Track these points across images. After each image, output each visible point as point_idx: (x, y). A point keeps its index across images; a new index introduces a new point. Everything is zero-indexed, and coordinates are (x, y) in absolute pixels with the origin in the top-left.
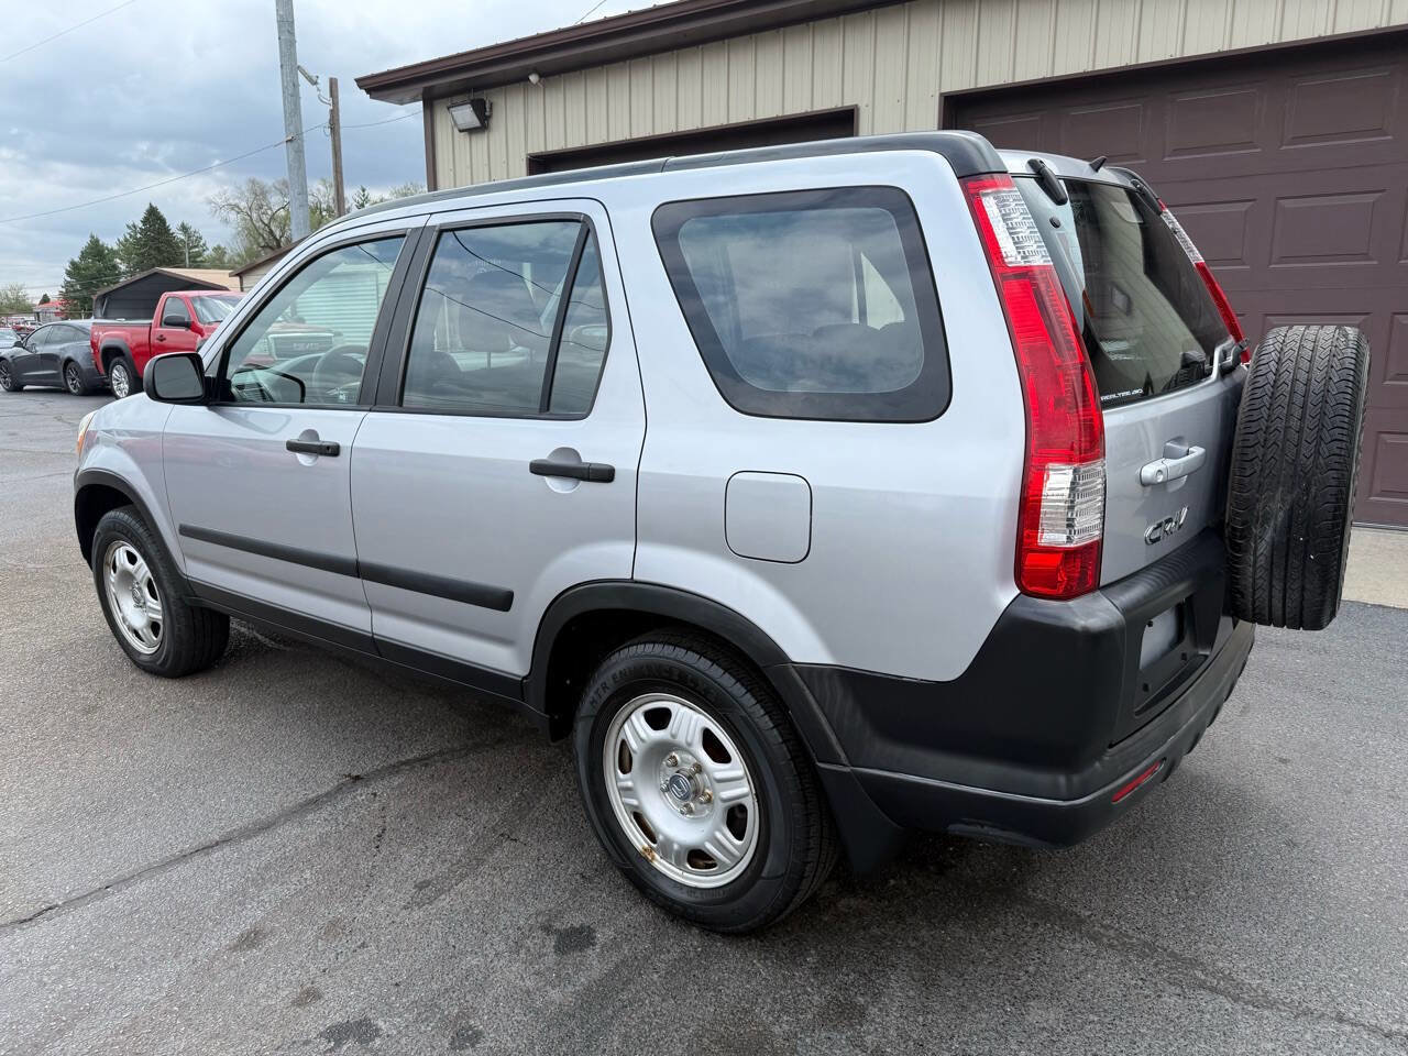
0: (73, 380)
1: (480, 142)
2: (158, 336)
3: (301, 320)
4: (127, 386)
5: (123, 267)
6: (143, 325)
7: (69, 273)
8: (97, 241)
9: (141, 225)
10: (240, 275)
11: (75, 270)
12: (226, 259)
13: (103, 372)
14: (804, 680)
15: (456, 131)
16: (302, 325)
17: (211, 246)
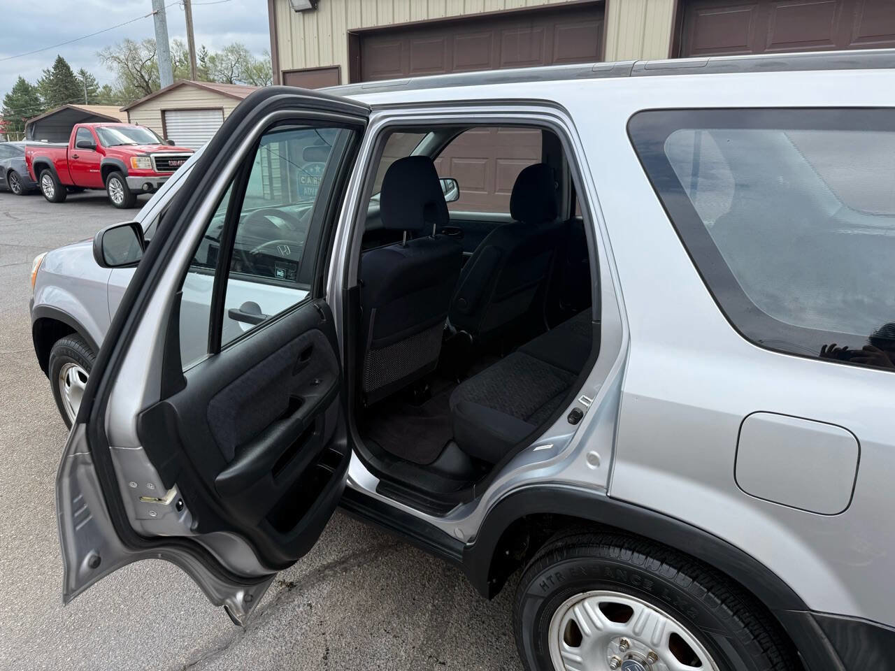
0: (15, 184)
1: (311, 19)
2: (73, 155)
3: (172, 143)
4: (53, 190)
5: (42, 99)
6: (62, 147)
7: (5, 103)
8: (24, 81)
9: (52, 70)
10: (127, 110)
11: (10, 101)
12: (112, 94)
13: (35, 179)
14: (823, 630)
15: (293, 11)
16: (172, 147)
17: (101, 85)
